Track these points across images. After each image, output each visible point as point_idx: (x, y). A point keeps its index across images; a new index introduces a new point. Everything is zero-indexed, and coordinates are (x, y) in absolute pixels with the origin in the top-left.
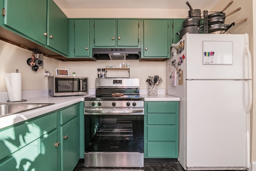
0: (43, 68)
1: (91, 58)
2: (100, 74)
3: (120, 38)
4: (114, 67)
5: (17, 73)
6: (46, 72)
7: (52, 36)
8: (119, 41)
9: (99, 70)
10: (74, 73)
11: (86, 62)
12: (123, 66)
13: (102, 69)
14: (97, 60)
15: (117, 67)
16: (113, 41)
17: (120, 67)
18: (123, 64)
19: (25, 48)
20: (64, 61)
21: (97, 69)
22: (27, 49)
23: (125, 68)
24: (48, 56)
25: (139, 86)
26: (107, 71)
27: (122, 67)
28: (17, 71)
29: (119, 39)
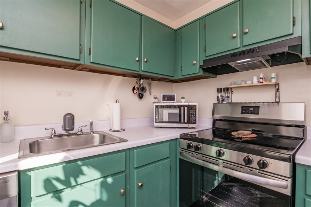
0: (150, 94)
1: (202, 75)
2: (222, 96)
3: (248, 31)
4: (243, 83)
5: (117, 103)
6: (156, 98)
7: (147, 59)
8: (245, 37)
9: (219, 90)
10: (183, 98)
11: (202, 80)
12: (261, 80)
13: (224, 88)
14: (217, 76)
15: (249, 83)
16: (235, 40)
17: (255, 82)
18: (261, 76)
19: (130, 77)
20: (177, 83)
21: (216, 90)
22: (132, 77)
23: (264, 83)
24: (157, 80)
25: (303, 120)
26: (232, 91)
27: (259, 82)
28: (117, 101)
29: (246, 33)
